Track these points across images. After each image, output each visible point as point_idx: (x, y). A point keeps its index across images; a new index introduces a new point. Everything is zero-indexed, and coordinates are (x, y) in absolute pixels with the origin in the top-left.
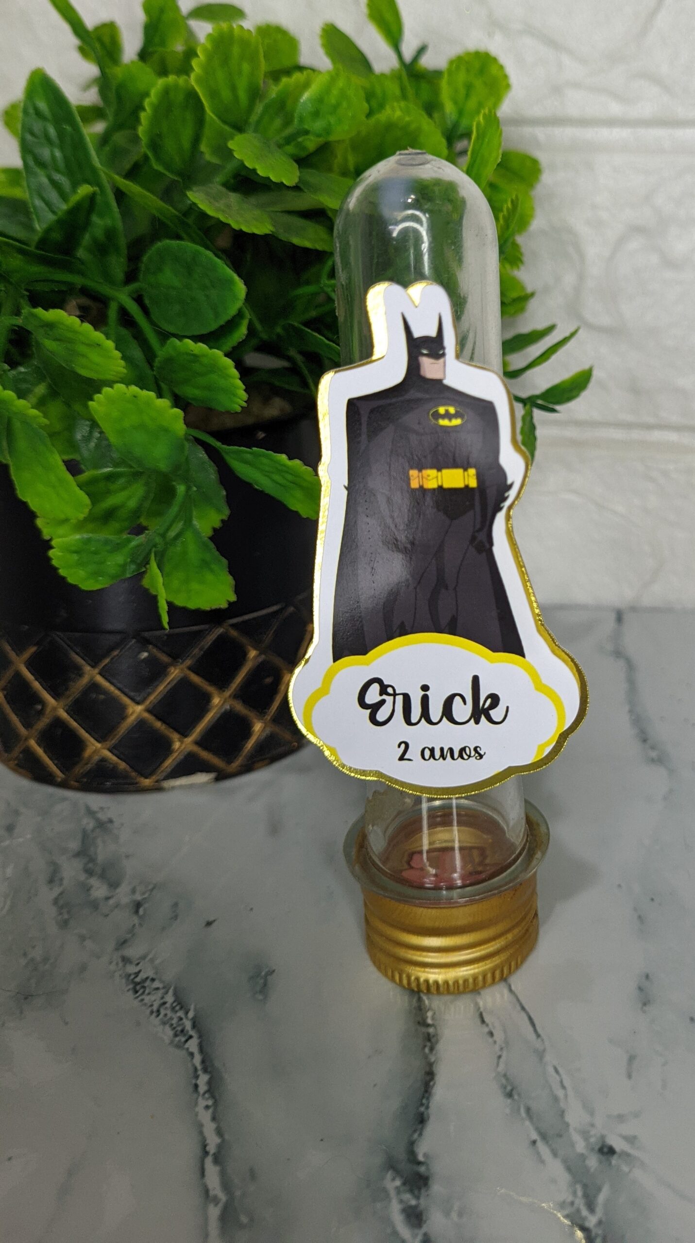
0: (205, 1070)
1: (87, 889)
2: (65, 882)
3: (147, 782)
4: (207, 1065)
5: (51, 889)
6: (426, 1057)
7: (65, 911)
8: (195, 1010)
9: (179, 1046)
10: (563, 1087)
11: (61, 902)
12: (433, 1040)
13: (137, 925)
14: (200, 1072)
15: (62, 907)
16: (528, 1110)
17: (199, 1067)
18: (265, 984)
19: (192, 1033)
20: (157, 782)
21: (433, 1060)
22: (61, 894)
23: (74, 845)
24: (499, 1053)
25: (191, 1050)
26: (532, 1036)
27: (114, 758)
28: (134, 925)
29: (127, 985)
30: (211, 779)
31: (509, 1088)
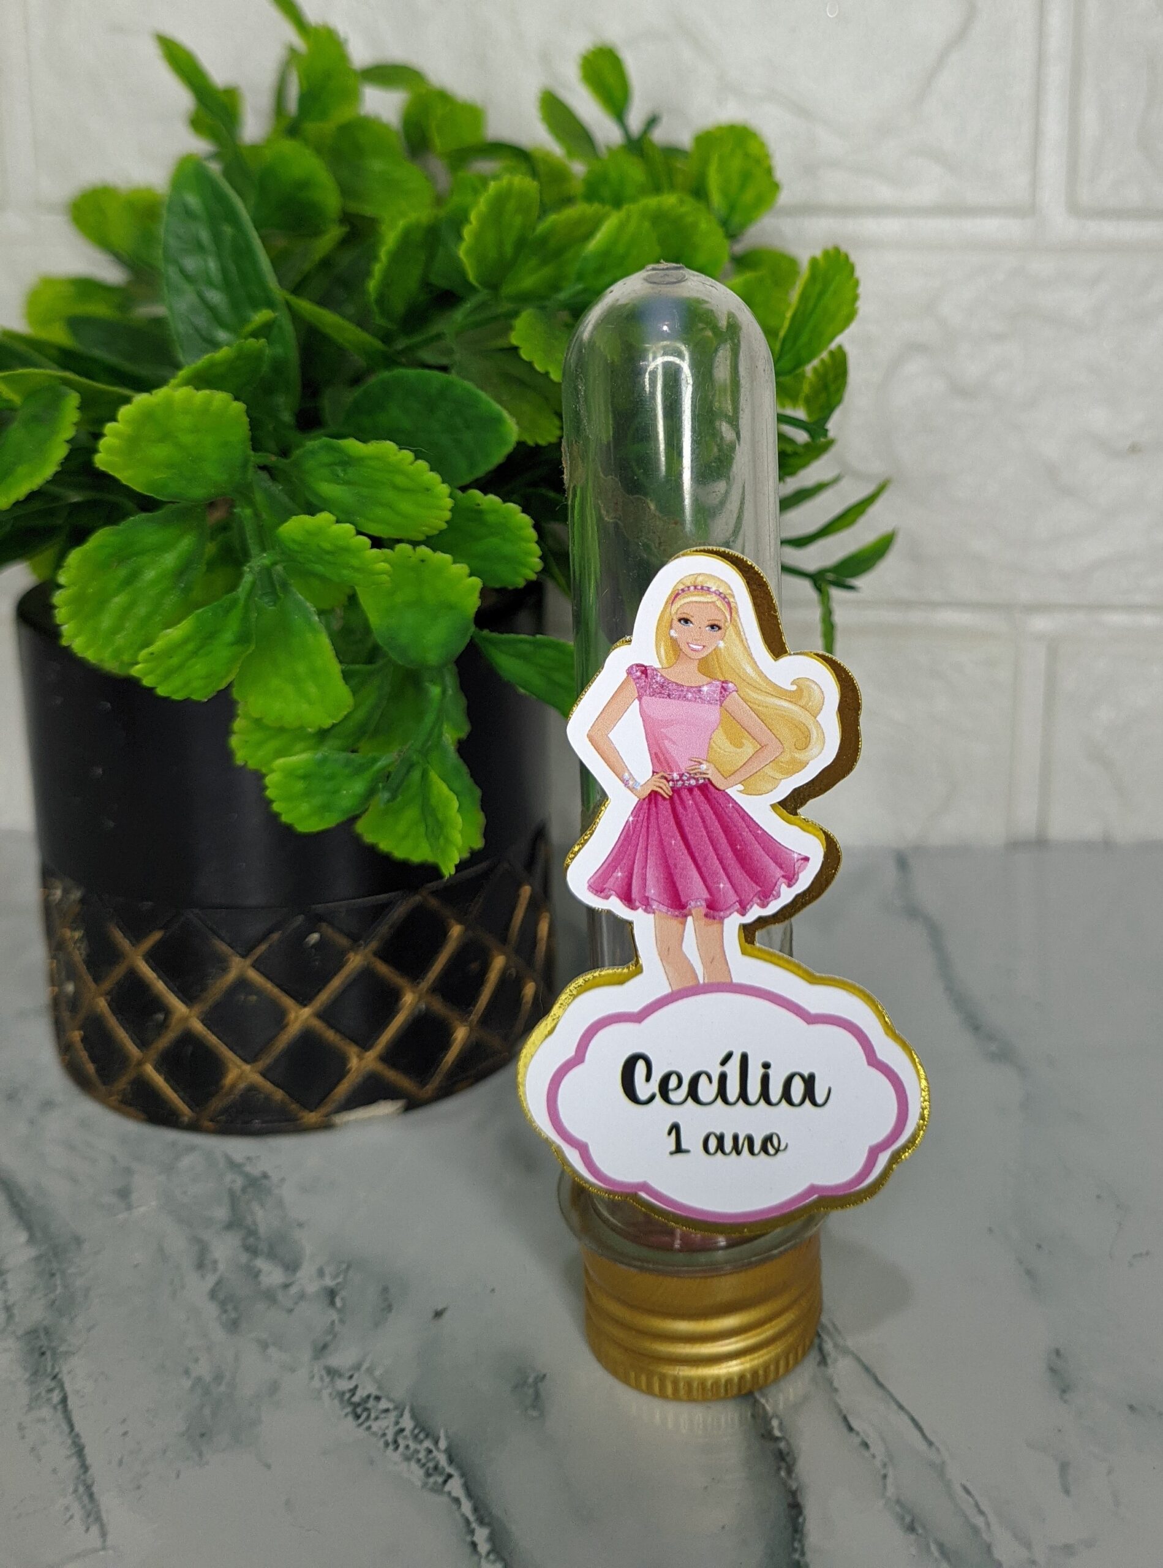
0: (481, 1522)
1: (256, 1274)
2: (221, 1267)
3: (312, 1117)
4: (483, 1514)
5: (203, 1277)
6: (784, 1484)
7: (229, 1307)
8: (447, 1437)
9: (438, 1489)
10: (981, 1512)
11: (221, 1296)
12: (788, 1459)
13: (336, 1322)
14: (474, 1525)
15: (223, 1305)
16: (941, 1547)
17: (472, 1518)
18: (537, 1395)
19: (450, 1470)
20: (327, 1115)
21: (794, 1487)
22: (218, 1283)
23: (221, 1213)
24: (883, 1472)
25: (454, 1494)
26: (922, 1446)
27: (268, 1086)
28: (333, 1323)
29: (344, 1408)
30: (398, 1109)
31: (908, 1519)
